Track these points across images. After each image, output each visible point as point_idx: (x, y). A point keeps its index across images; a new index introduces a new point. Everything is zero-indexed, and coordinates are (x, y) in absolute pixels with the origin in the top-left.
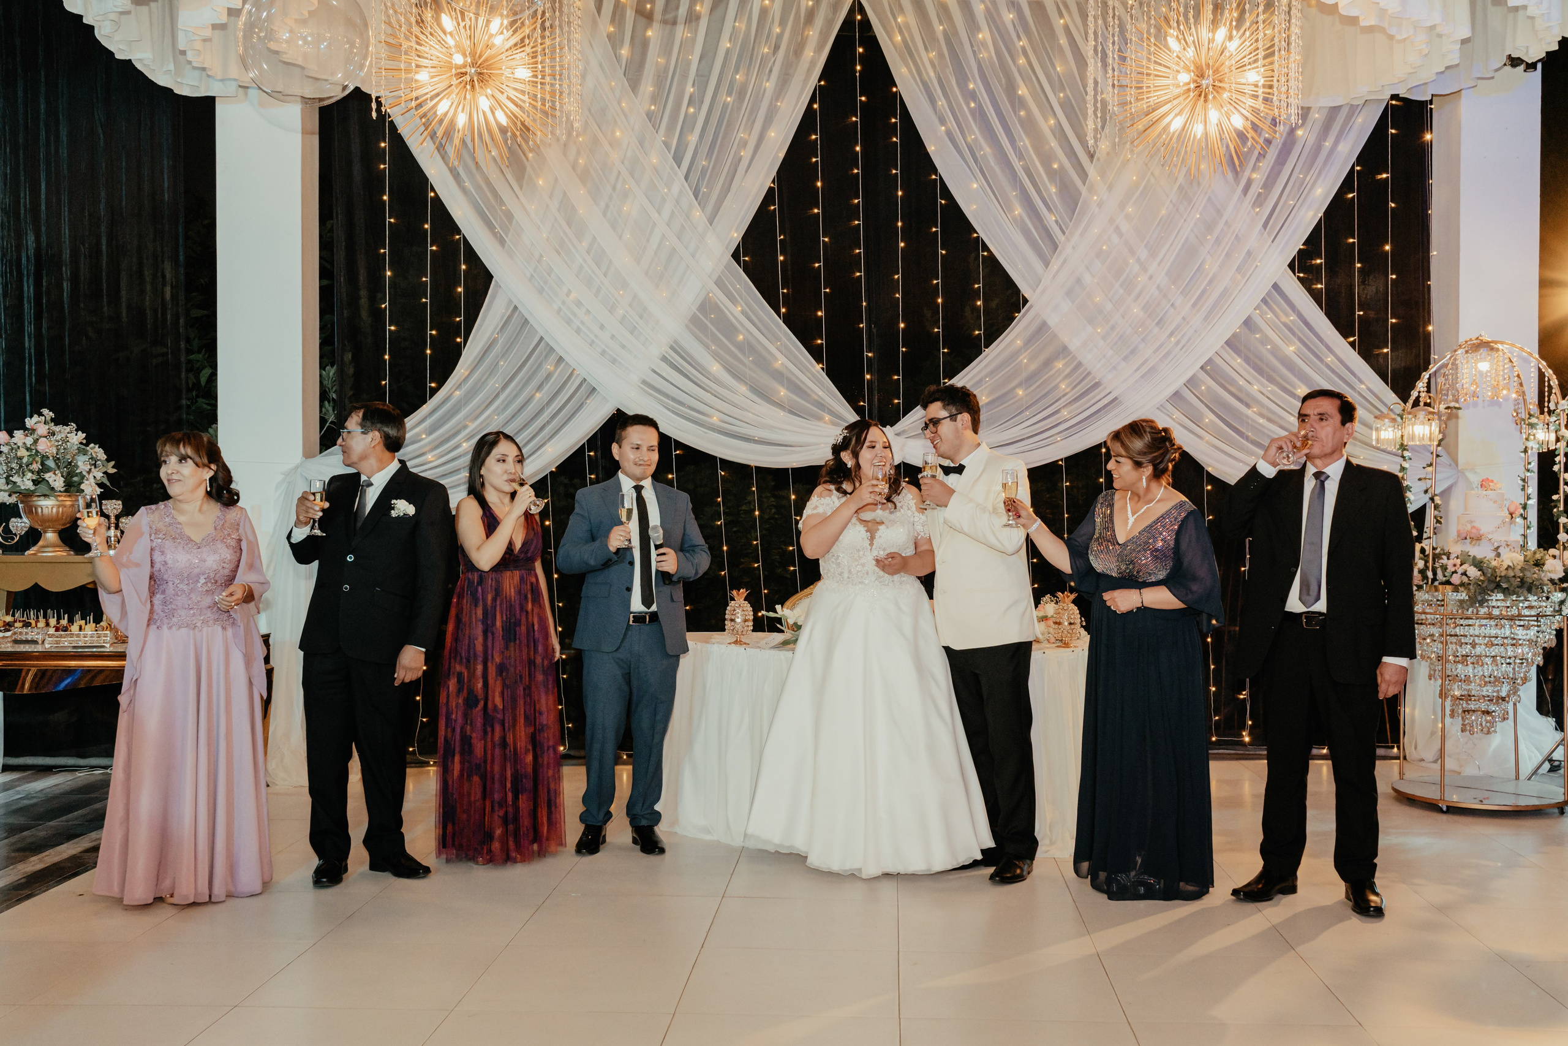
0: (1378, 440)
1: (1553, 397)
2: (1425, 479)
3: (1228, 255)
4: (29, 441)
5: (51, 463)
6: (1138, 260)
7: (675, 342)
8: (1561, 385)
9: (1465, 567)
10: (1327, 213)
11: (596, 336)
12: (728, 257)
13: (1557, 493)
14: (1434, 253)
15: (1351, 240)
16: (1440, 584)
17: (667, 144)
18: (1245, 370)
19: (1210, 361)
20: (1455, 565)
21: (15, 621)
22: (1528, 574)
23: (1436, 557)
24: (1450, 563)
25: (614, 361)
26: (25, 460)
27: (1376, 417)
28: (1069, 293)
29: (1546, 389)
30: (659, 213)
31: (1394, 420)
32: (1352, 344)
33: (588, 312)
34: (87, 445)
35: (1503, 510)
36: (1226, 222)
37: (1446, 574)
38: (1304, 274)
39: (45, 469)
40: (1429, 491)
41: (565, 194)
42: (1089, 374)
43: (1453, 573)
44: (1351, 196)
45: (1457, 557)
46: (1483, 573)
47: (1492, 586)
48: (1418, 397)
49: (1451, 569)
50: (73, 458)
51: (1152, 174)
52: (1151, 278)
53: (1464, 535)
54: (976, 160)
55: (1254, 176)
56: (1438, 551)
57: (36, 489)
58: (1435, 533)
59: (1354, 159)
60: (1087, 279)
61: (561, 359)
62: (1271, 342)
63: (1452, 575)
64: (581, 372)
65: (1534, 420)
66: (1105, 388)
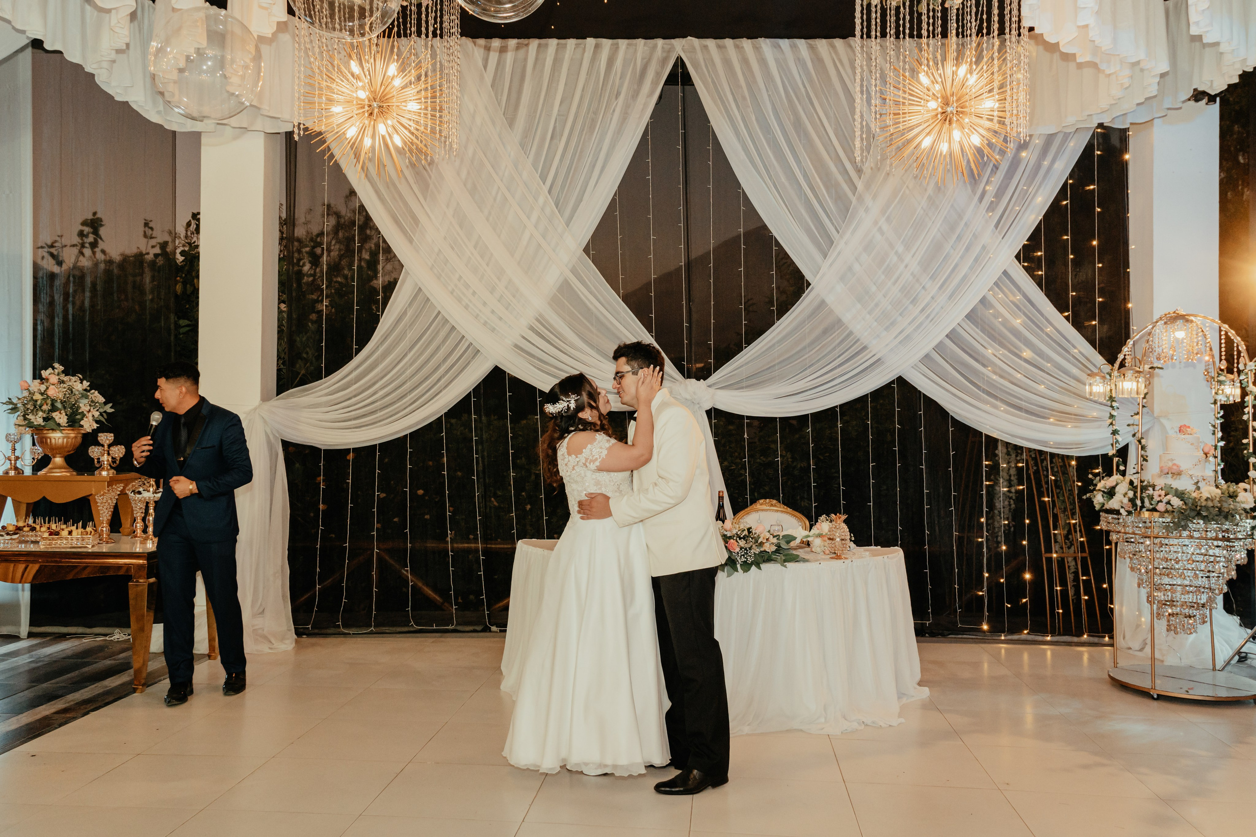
0: (1091, 394)
1: (1241, 359)
2: (1133, 425)
3: (968, 249)
4: (43, 388)
5: (59, 405)
6: (896, 253)
7: (541, 315)
8: (1247, 350)
9: (1168, 497)
10: (1047, 216)
11: (480, 311)
12: (580, 251)
13: (1247, 437)
14: (1132, 247)
15: (1065, 237)
16: (1147, 510)
17: (535, 165)
18: (982, 338)
19: (953, 331)
20: (1160, 496)
21: (24, 526)
22: (1225, 505)
23: (1144, 489)
24: (1156, 494)
25: (493, 330)
26: (39, 403)
27: (1089, 375)
28: (842, 278)
29: (1235, 353)
30: (529, 218)
31: (1104, 377)
32: (1067, 318)
33: (474, 293)
34: (89, 391)
35: (1199, 451)
36: (966, 224)
37: (1153, 503)
38: (1028, 263)
39: (54, 409)
40: (1137, 435)
41: (458, 204)
42: (858, 340)
43: (1159, 502)
44: (1065, 203)
45: (1162, 489)
46: (1185, 503)
47: (1193, 514)
48: (1124, 359)
49: (1156, 498)
50: (76, 401)
51: (907, 187)
52: (906, 266)
53: (1166, 471)
54: (770, 177)
55: (988, 188)
56: (1145, 483)
57: (45, 425)
58: (1142, 469)
59: (1067, 174)
60: (857, 267)
61: (453, 328)
62: (1002, 316)
63: (1157, 504)
64: (469, 338)
65: (1222, 378)
66: (870, 351)
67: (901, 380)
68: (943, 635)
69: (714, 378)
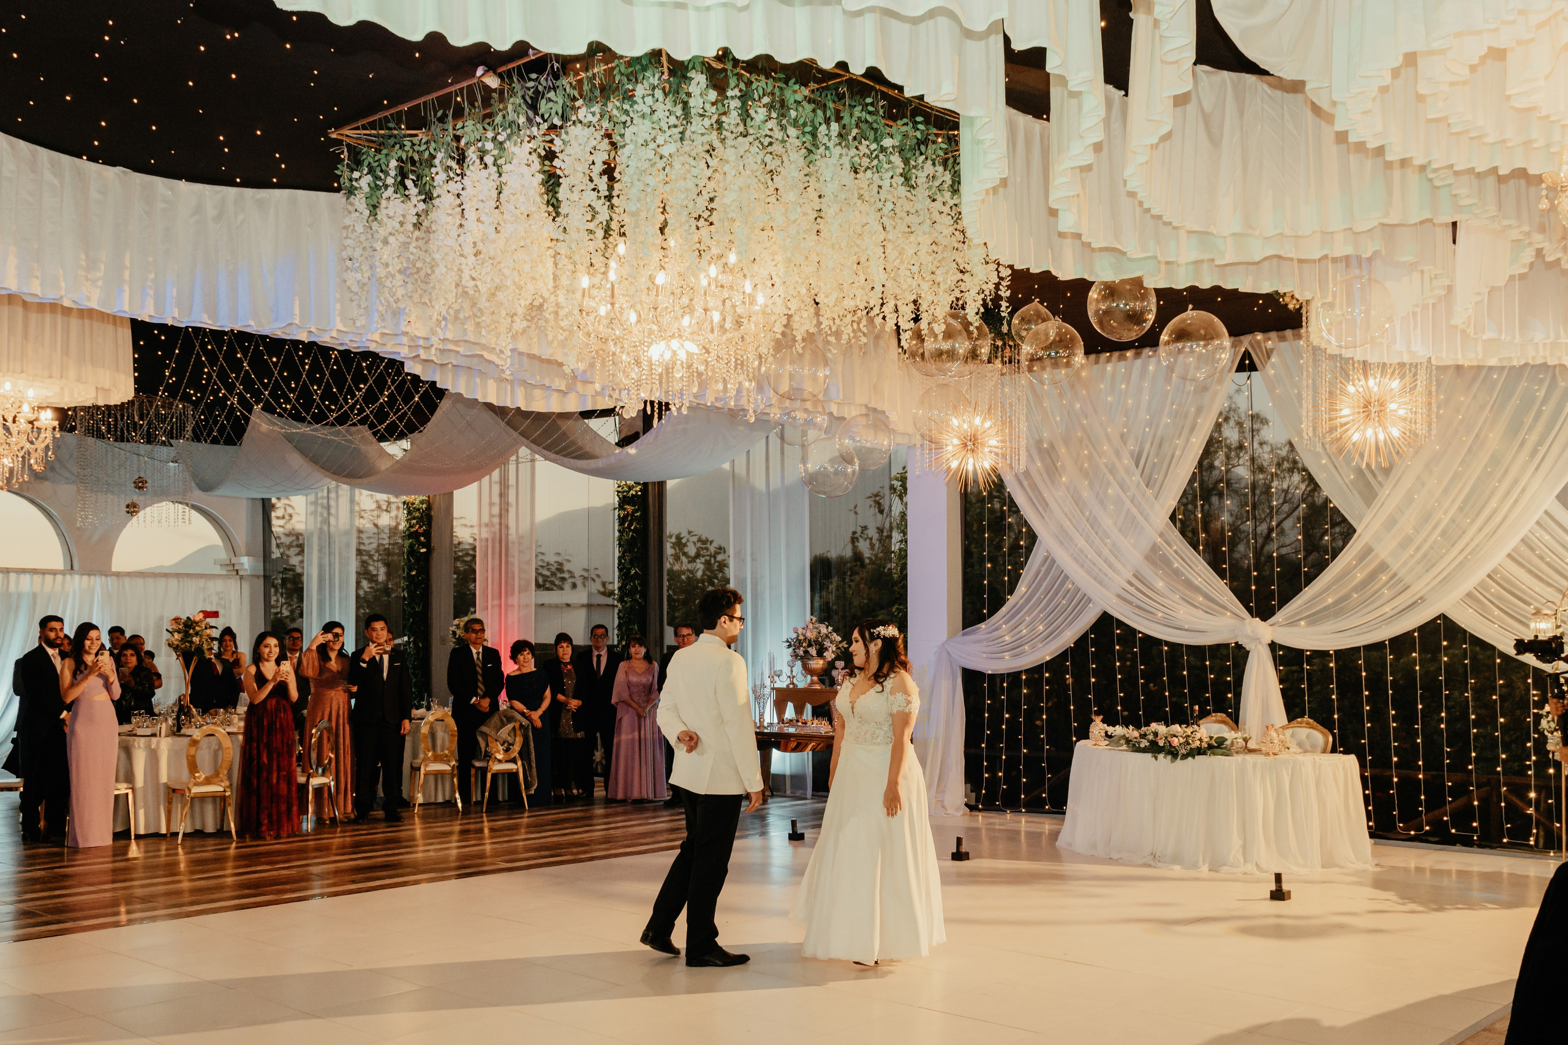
4: (804, 632)
5: (813, 642)
7: (1136, 571)
11: (1091, 568)
12: (1166, 520)
17: (1131, 454)
25: (1101, 583)
26: (802, 640)
33: (1087, 555)
34: (831, 634)
39: (810, 645)
41: (1075, 485)
42: (1404, 578)
50: (823, 640)
55: (1528, 437)
57: (806, 655)
61: (1073, 582)
64: (1084, 589)
66: (1414, 589)
67: (1443, 617)
68: (1491, 848)
69: (1280, 616)
